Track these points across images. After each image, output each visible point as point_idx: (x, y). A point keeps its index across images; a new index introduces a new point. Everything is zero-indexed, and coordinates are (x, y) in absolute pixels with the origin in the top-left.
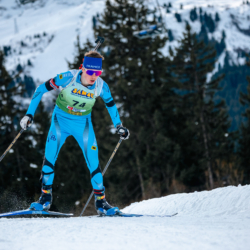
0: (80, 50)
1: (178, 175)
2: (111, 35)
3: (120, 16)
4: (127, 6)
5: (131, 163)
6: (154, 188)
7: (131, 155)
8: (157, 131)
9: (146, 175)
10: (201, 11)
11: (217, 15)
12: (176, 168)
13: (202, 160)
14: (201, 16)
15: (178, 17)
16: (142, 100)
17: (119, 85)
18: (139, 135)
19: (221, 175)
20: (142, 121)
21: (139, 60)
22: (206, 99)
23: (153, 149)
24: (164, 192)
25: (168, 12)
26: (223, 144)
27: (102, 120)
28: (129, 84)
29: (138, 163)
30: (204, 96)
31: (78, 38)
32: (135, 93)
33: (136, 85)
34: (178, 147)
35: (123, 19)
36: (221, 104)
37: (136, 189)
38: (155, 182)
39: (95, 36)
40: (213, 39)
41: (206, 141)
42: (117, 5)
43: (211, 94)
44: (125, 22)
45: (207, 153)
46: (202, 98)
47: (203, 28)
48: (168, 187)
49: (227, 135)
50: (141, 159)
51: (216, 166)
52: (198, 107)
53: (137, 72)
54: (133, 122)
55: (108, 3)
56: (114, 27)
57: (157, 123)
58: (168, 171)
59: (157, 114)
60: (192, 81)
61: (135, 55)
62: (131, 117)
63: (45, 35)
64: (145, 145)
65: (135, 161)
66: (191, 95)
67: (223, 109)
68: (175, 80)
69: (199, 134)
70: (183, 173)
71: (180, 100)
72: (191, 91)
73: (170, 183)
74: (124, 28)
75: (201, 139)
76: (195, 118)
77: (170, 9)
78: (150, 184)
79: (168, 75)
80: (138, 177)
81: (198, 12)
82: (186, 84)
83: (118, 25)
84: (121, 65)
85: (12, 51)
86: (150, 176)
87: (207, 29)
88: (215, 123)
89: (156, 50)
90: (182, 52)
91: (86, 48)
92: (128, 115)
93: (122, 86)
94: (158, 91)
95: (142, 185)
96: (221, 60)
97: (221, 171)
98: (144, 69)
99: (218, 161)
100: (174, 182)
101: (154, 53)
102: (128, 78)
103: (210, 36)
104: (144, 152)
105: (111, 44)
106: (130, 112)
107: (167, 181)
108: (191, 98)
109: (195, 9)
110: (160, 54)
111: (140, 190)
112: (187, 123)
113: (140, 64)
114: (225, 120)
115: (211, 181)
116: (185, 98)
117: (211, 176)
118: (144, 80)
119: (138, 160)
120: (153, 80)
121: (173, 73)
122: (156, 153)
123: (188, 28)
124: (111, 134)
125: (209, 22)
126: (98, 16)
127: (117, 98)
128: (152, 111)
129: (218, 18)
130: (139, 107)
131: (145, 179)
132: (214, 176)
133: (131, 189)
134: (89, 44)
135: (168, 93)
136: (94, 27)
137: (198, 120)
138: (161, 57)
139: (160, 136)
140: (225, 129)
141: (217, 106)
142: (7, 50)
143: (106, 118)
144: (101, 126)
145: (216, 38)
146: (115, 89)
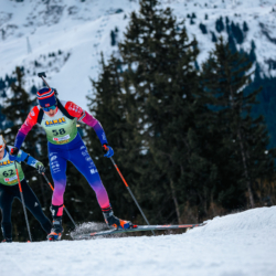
0: (105, 68)
1: (216, 197)
2: (138, 49)
3: (146, 28)
5: (165, 187)
6: (190, 212)
7: (164, 178)
8: (192, 151)
9: (181, 198)
10: (227, 20)
11: (245, 24)
12: (213, 191)
13: (241, 181)
14: (228, 27)
15: (203, 28)
16: (174, 118)
17: (149, 103)
18: (172, 156)
19: (262, 195)
20: (174, 141)
22: (243, 115)
23: (187, 170)
24: (202, 217)
25: (192, 23)
27: (131, 141)
28: (160, 101)
29: (172, 187)
30: (241, 111)
31: (102, 55)
32: (166, 111)
33: (167, 103)
34: (214, 167)
35: (150, 32)
36: (260, 120)
37: (171, 214)
38: (191, 206)
39: (121, 52)
40: (242, 50)
41: (244, 159)
42: (143, 17)
43: (249, 110)
44: (152, 35)
45: (246, 172)
46: (238, 113)
47: (230, 39)
48: (206, 211)
49: (266, 152)
50: (175, 181)
51: (257, 186)
52: (235, 123)
53: (167, 89)
54: (165, 142)
55: (134, 15)
56: (141, 41)
57: (190, 142)
58: (205, 193)
59: (190, 133)
60: (227, 96)
61: (165, 70)
63: (60, 53)
64: (179, 167)
65: (168, 184)
66: (226, 111)
67: (261, 125)
68: (209, 95)
69: (236, 152)
70: (221, 195)
71: (216, 117)
72: (226, 107)
73: (208, 206)
74: (152, 42)
75: (239, 158)
76: (231, 136)
77: (194, 20)
78: (186, 208)
79: (200, 90)
80: (173, 201)
81: (224, 21)
82: (220, 99)
83: (144, 38)
84: (149, 81)
85: (25, 72)
86: (186, 199)
87: (235, 40)
88: (254, 140)
89: (186, 64)
91: (111, 65)
92: (159, 135)
93: (152, 104)
94: (191, 108)
95: (177, 209)
97: (263, 192)
98: (174, 85)
99: (259, 180)
100: (213, 205)
101: (185, 67)
102: (158, 96)
103: (238, 47)
104: (178, 174)
105: (137, 59)
107: (206, 204)
108: (227, 114)
109: (221, 18)
110: (191, 67)
111: (175, 215)
112: (224, 141)
113: (170, 80)
114: (264, 136)
115: (252, 202)
116: (220, 115)
117: (251, 197)
118: (175, 97)
119: (172, 182)
120: (185, 96)
121: (205, 89)
122: (191, 175)
123: (214, 39)
124: (142, 156)
125: (238, 33)
127: (146, 117)
128: (186, 130)
129: (246, 28)
130: (171, 125)
131: (180, 203)
132: (255, 197)
133: (165, 214)
134: (113, 59)
135: (201, 109)
137: (235, 137)
138: (191, 71)
139: (194, 156)
140: (264, 146)
141: (256, 122)
142: (20, 71)
143: (136, 139)
144: (131, 148)
145: (245, 50)
146: (144, 107)
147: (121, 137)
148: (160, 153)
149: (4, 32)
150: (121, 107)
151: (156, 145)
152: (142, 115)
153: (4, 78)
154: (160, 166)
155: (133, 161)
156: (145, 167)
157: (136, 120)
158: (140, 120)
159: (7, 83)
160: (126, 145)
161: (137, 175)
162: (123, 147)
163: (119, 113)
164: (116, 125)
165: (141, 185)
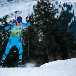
1: (60, 54)
2: (39, 11)
3: (42, 5)
4: (44, 2)
5: (45, 51)
6: (52, 58)
7: (45, 48)
8: (53, 41)
9: (50, 54)
10: (67, 4)
11: (72, 5)
12: (59, 52)
13: (67, 50)
14: (67, 6)
16: (49, 31)
18: (48, 42)
20: (48, 38)
21: (48, 19)
22: (68, 31)
23: (52, 46)
24: (55, 60)
25: (57, 4)
26: (74, 45)
27: (36, 38)
28: (45, 26)
29: (47, 51)
30: (68, 30)
31: (29, 12)
32: (46, 29)
33: (47, 27)
34: (60, 46)
35: (43, 6)
36: (73, 33)
37: (47, 59)
38: (52, 57)
39: (34, 12)
40: (70, 12)
41: (68, 44)
42: (41, 2)
43: (70, 30)
44: (43, 8)
45: (69, 47)
46: (67, 31)
47: (67, 9)
48: (56, 58)
49: (75, 42)
50: (48, 49)
51: (71, 52)
52: (66, 33)
53: (47, 23)
54: (46, 38)
55: (38, 2)
56: (40, 9)
57: (53, 38)
58: (57, 53)
59: (53, 36)
60: (64, 25)
61: (46, 18)
62: (45, 36)
63: (19, 11)
64: (49, 45)
65: (46, 50)
66: (64, 30)
67: (73, 34)
68: (59, 25)
69: (66, 42)
70: (61, 54)
71: (60, 31)
72: (64, 29)
73: (57, 57)
74: (43, 9)
75: (67, 43)
76: (65, 37)
78: (51, 57)
79: (56, 24)
80: (47, 55)
81: (66, 4)
82: (62, 26)
83: (41, 8)
84: (42, 20)
85: (9, 16)
86: (51, 55)
87: (69, 9)
88: (71, 39)
89: (53, 16)
90: (61, 16)
91: (31, 15)
92: (44, 36)
93: (43, 27)
94: (54, 29)
95: (49, 57)
96: (73, 19)
97: (73, 53)
98: (49, 22)
99: (72, 50)
100: (59, 57)
101: (52, 17)
102: (44, 25)
103: (69, 11)
104: (49, 47)
105: (39, 14)
106: (45, 35)
107: (56, 56)
108: (64, 31)
109: (65, 3)
110: (54, 17)
111: (48, 59)
112: (63, 38)
113: (48, 20)
114: (74, 37)
115: (70, 56)
116: (62, 31)
117: (70, 55)
118: (49, 25)
119: (47, 50)
120: (52, 25)
121: (58, 23)
122: (53, 48)
123: (63, 9)
124: (39, 42)
125: (69, 7)
126: (35, 5)
127: (41, 31)
128: (52, 35)
129: (72, 6)
130: (48, 33)
131: (49, 56)
132: (71, 55)
133: (45, 59)
134: (32, 14)
135: (56, 29)
136: (34, 9)
137: (66, 38)
138: (54, 18)
139: (54, 42)
140: (74, 40)
141: (72, 33)
142: (7, 16)
143: (38, 37)
144: (36, 39)
145: (71, 12)
146: (40, 28)
147: (33, 36)
148: (44, 41)
149: (3, 5)
150: (34, 28)
151: (43, 39)
152: (40, 30)
153: (2, 18)
154: (44, 45)
155: (36, 43)
156: (40, 45)
157: (38, 31)
158: (39, 32)
159: (3, 19)
160: (35, 38)
161: (38, 47)
162: (34, 39)
163: (33, 29)
164: (32, 33)
165: (39, 50)
